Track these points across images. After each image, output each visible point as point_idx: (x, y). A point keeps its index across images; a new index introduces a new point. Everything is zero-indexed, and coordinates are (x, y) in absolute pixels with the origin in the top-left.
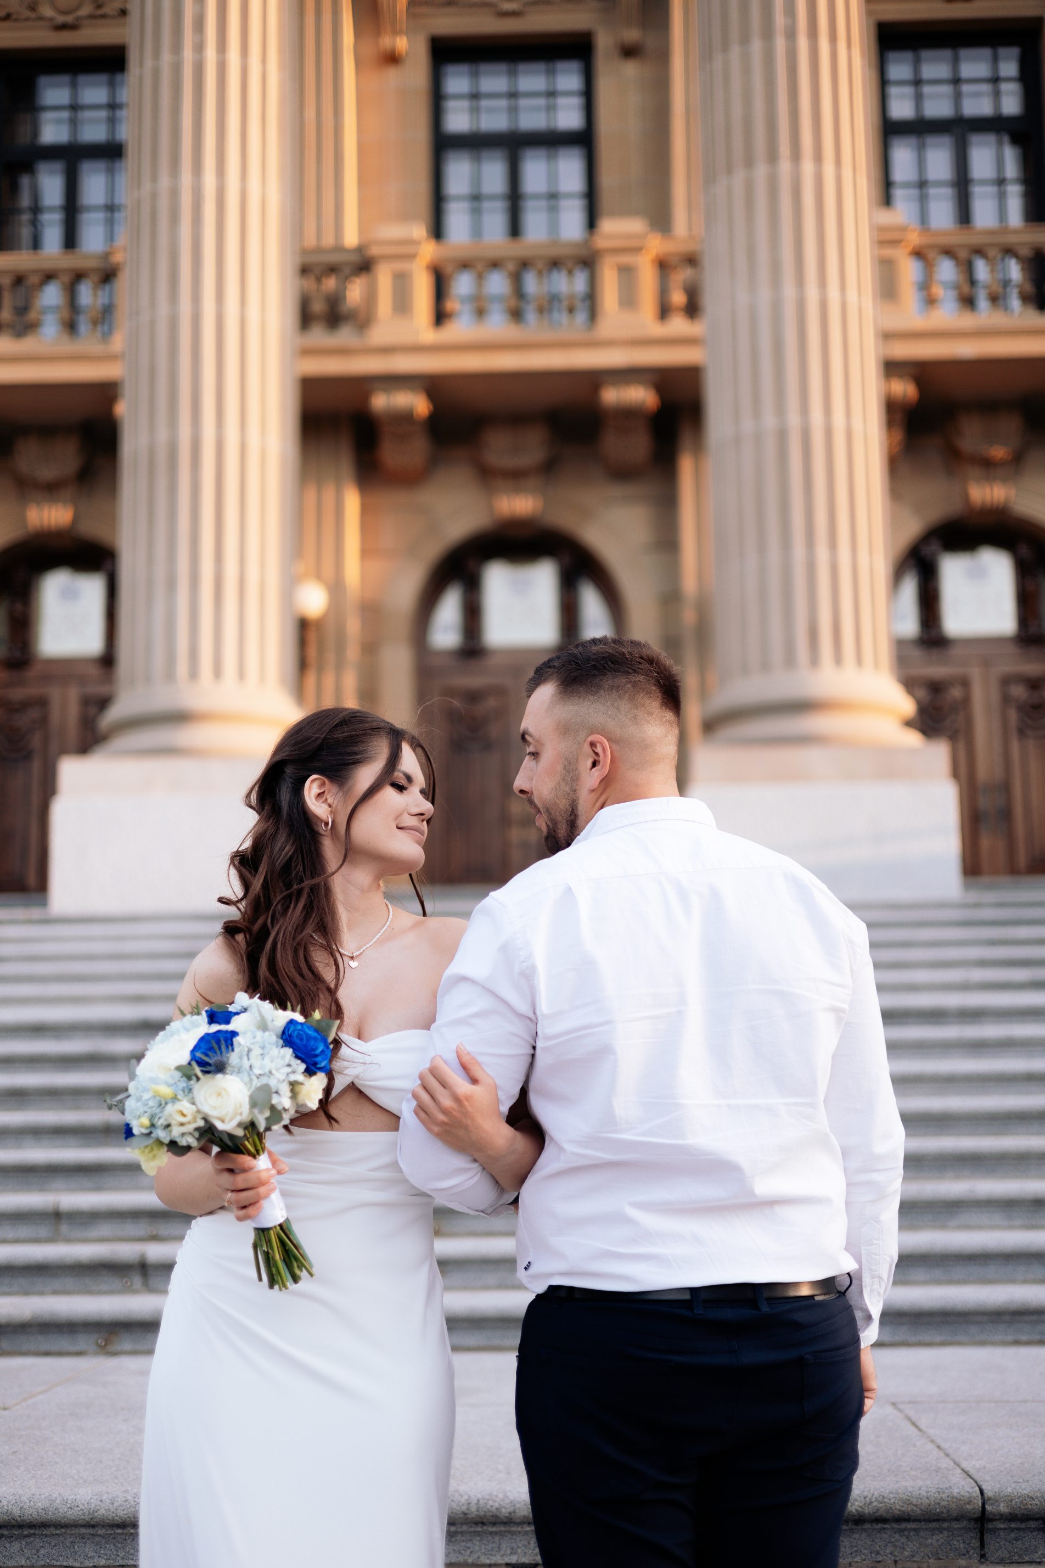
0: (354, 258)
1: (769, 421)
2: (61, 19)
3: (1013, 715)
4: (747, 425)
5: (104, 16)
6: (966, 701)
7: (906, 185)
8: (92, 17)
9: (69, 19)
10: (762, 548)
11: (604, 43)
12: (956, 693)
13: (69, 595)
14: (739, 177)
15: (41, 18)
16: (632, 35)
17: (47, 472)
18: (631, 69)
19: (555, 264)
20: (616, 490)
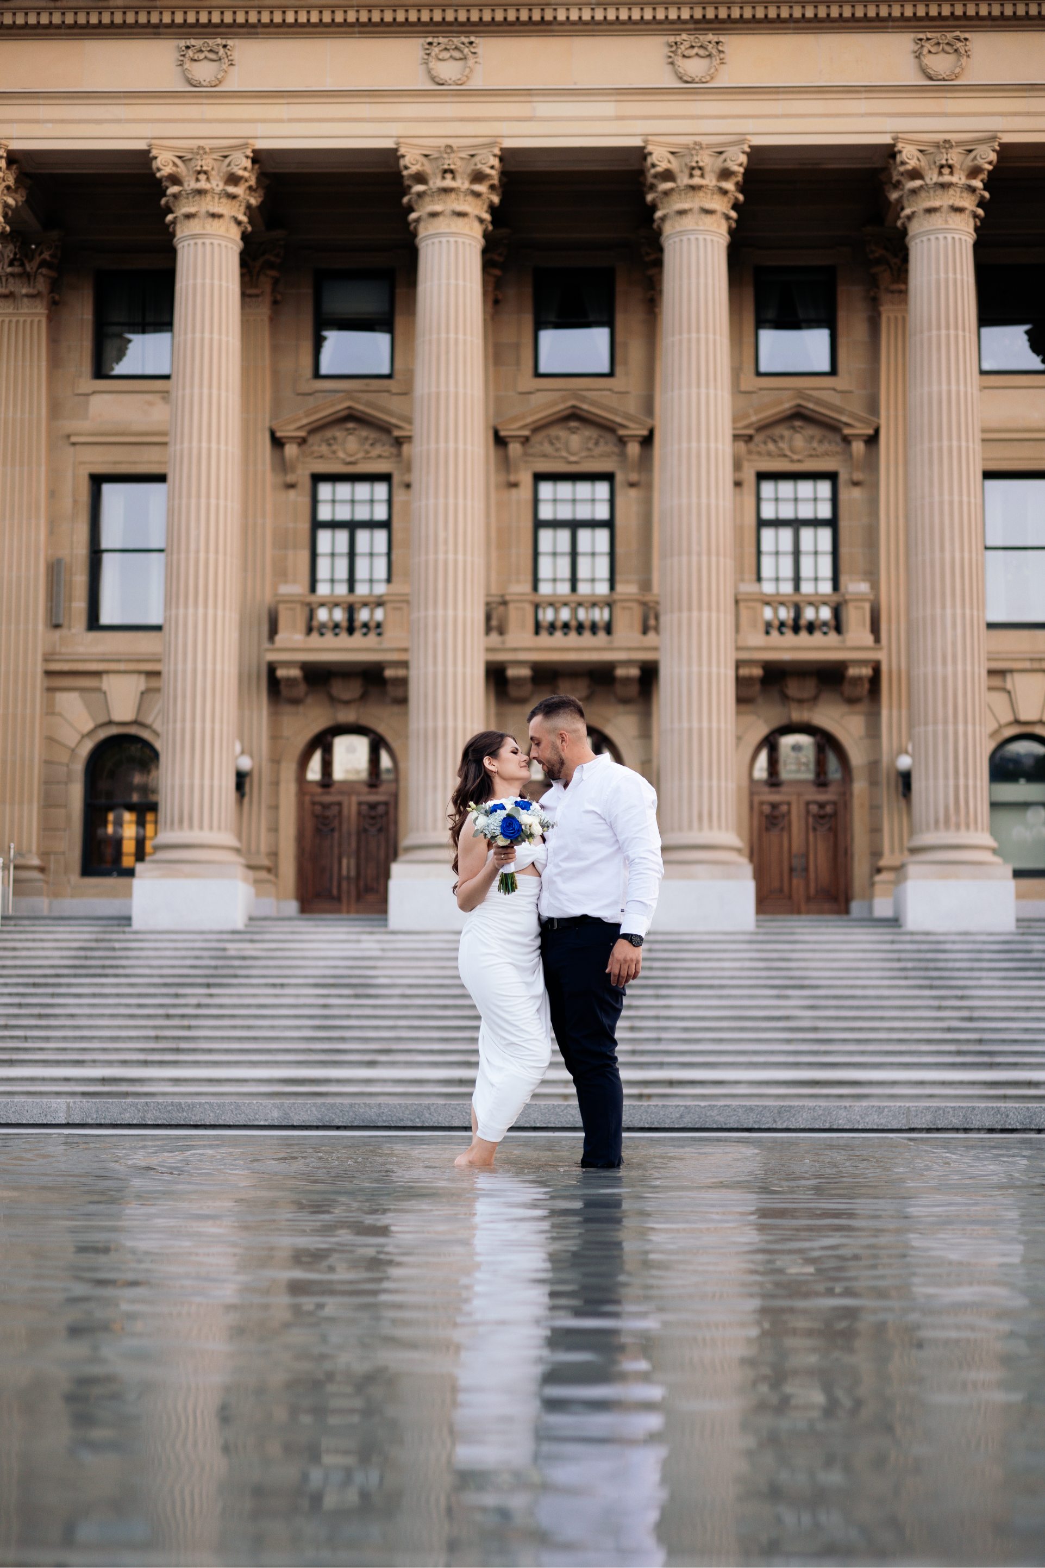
0: (498, 599)
1: (685, 725)
2: (349, 459)
3: (811, 820)
4: (676, 725)
5: (369, 458)
6: (789, 812)
7: (770, 554)
8: (364, 458)
9: (352, 459)
10: (680, 779)
11: (619, 478)
12: (784, 808)
13: (351, 750)
14: (676, 615)
15: (338, 458)
16: (634, 477)
17: (346, 696)
18: (633, 493)
19: (594, 605)
20: (621, 708)
